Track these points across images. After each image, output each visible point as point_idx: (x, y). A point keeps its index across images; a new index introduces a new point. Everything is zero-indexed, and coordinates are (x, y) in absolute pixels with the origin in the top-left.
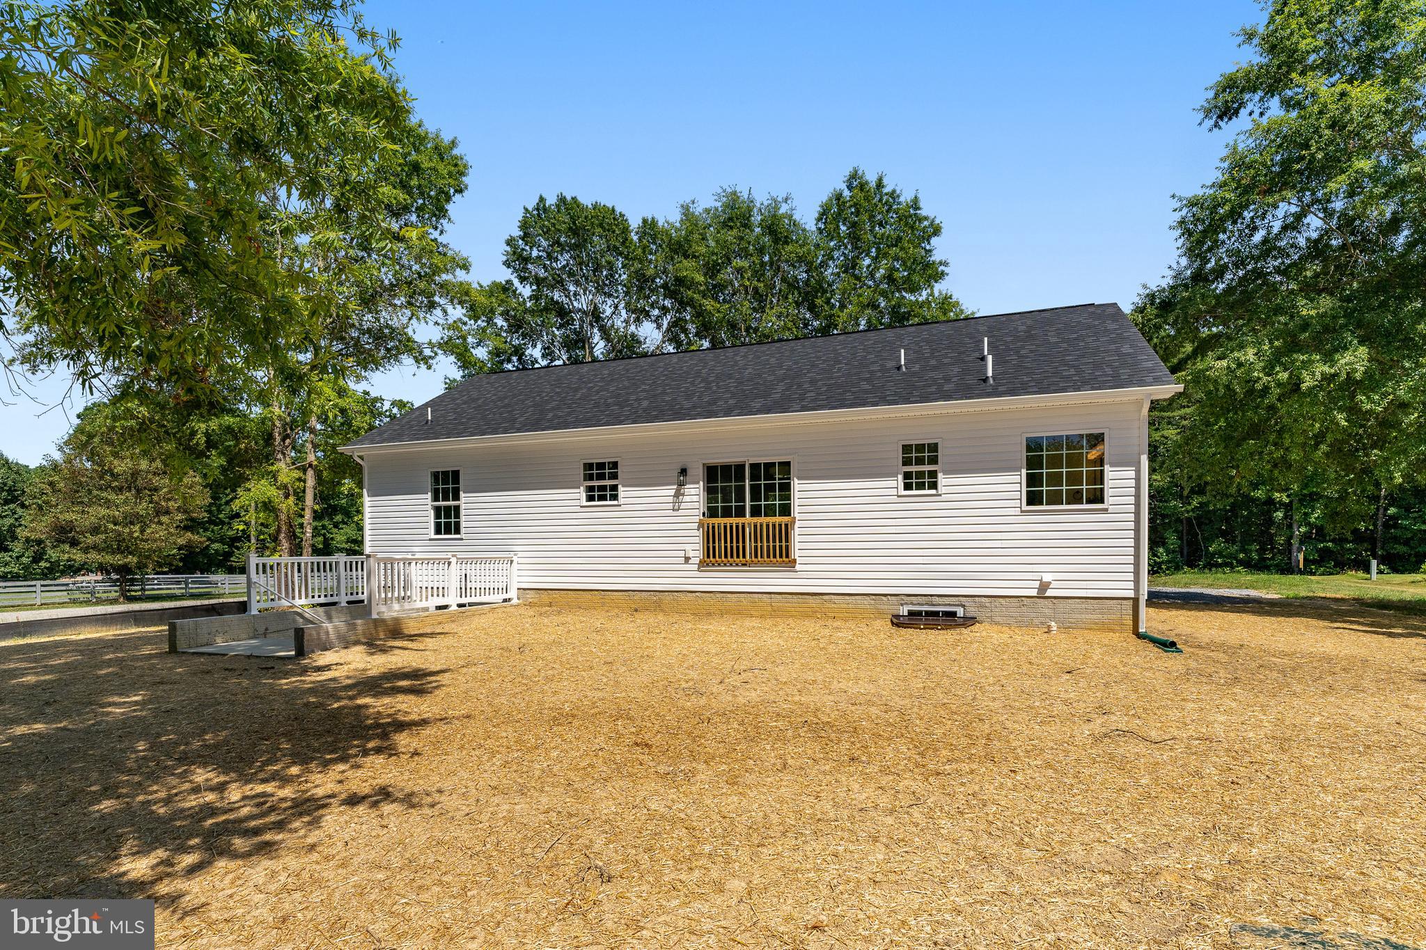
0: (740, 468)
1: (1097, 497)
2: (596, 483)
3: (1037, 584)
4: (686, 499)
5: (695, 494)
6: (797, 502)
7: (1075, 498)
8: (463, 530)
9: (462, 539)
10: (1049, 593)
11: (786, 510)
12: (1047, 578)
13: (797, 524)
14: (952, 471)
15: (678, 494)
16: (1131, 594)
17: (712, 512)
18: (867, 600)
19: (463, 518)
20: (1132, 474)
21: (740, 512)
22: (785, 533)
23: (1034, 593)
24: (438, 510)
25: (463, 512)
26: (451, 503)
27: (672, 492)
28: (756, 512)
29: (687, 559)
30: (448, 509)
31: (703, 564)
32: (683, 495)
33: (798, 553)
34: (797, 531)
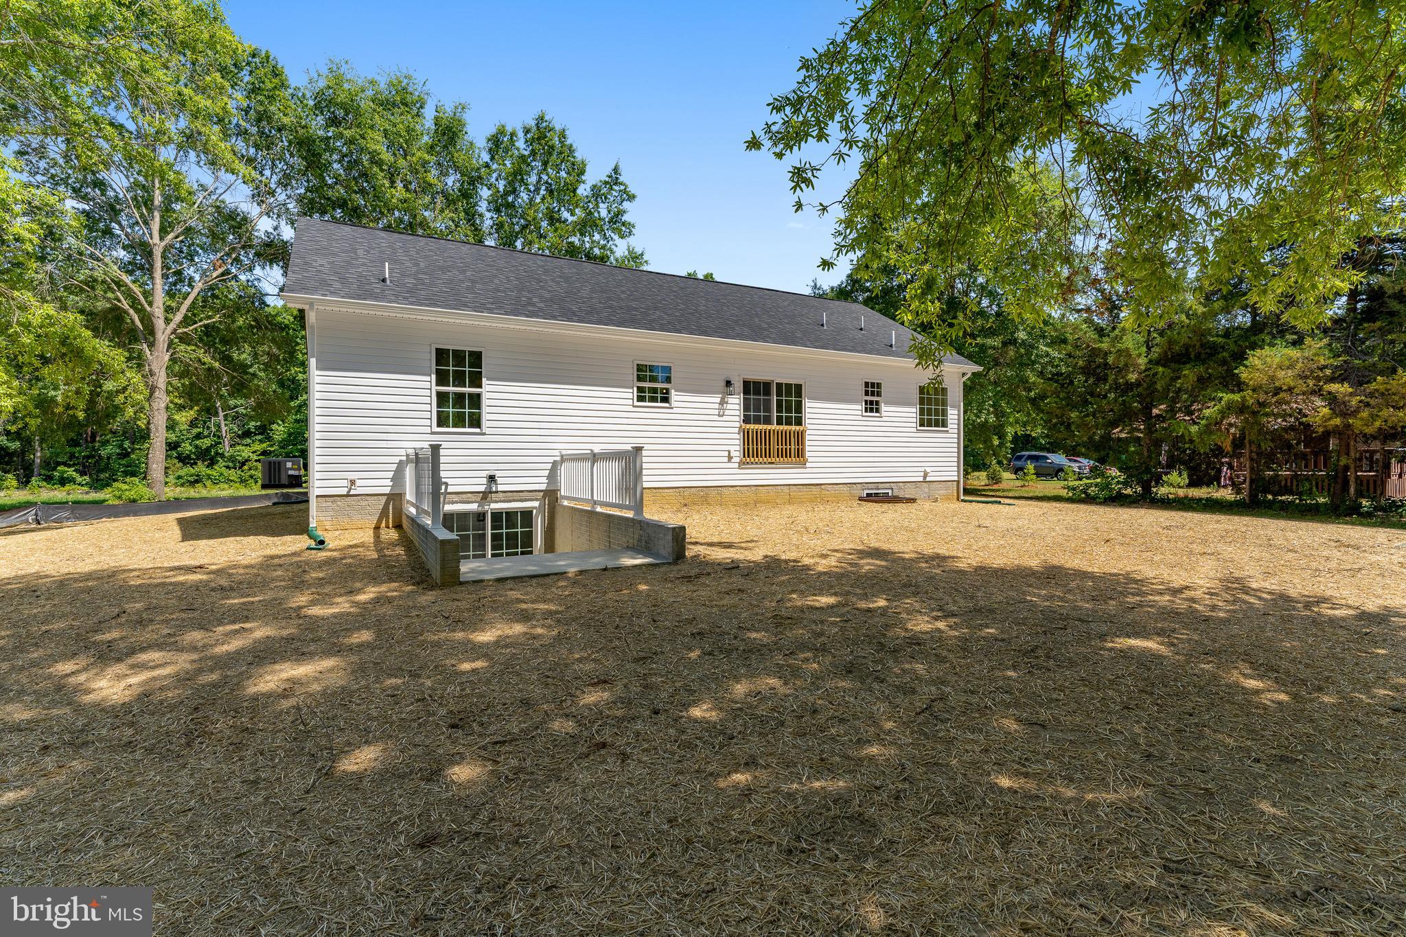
0: (767, 385)
1: (944, 424)
2: (647, 385)
3: (922, 474)
4: (729, 406)
5: (735, 403)
6: (808, 416)
7: (937, 425)
8: (485, 423)
9: (484, 434)
10: (928, 479)
11: (799, 422)
12: (928, 470)
13: (808, 432)
14: (890, 403)
15: (722, 402)
16: (956, 478)
17: (747, 420)
18: (845, 488)
19: (485, 410)
20: (956, 412)
21: (768, 421)
22: (800, 437)
23: (921, 479)
24: (442, 398)
25: (485, 402)
26: (467, 390)
27: (718, 400)
28: (779, 422)
29: (730, 458)
30: (460, 398)
31: (742, 465)
32: (727, 403)
33: (807, 454)
34: (807, 438)
